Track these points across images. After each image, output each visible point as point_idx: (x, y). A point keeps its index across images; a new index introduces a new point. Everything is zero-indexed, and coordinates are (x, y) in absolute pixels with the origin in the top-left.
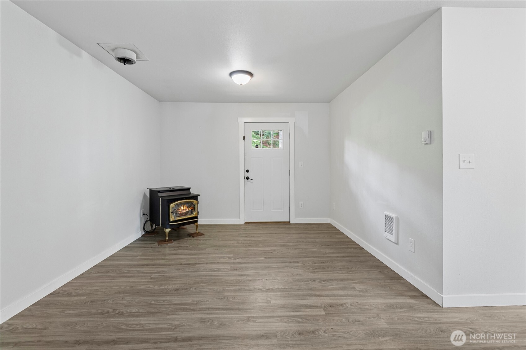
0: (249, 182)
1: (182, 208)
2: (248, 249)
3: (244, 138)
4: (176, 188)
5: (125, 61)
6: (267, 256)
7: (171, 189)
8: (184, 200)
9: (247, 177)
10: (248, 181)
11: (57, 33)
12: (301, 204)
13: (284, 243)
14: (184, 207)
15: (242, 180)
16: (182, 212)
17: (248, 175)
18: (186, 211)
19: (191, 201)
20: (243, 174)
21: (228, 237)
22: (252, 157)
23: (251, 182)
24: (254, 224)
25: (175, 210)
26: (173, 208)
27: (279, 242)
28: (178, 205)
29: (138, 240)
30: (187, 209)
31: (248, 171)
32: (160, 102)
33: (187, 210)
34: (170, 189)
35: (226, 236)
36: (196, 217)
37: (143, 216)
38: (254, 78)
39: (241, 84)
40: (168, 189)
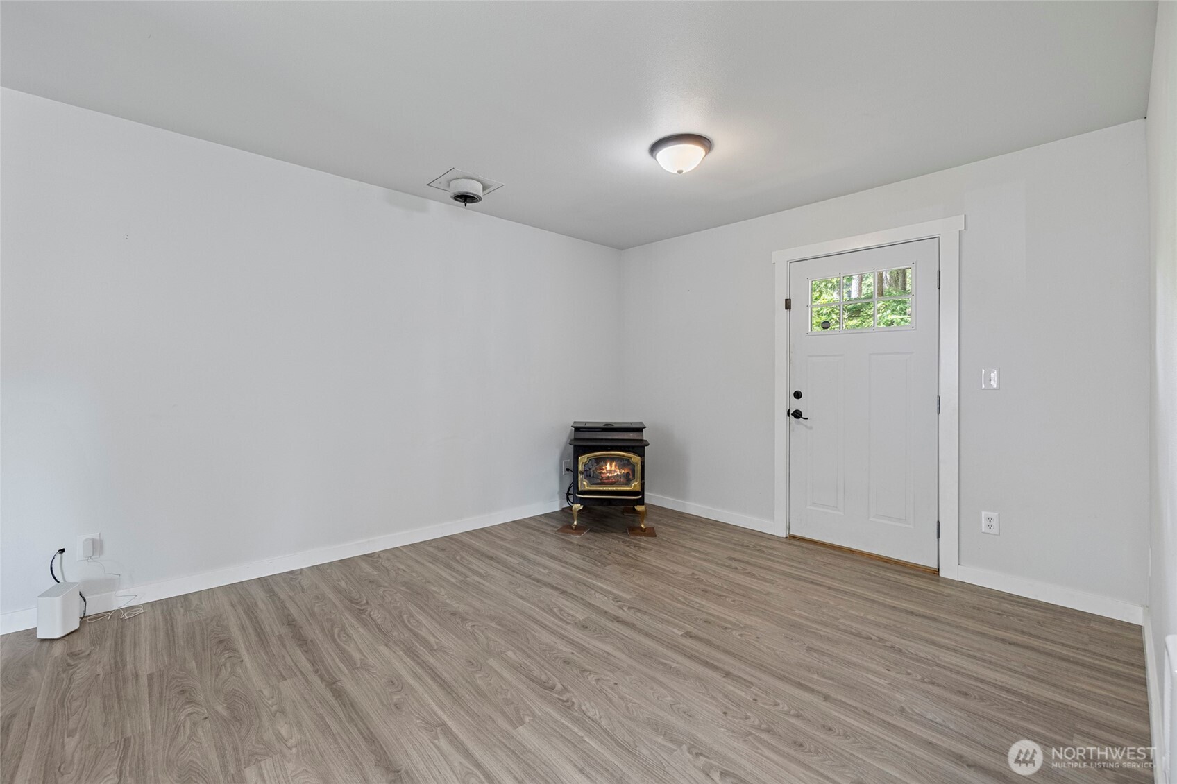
0: (802, 424)
1: (608, 467)
2: (684, 598)
3: (788, 305)
4: (615, 426)
5: (466, 198)
6: (695, 631)
7: (609, 426)
8: (609, 450)
9: (795, 411)
10: (799, 422)
11: (383, 187)
12: (990, 519)
13: (807, 619)
14: (611, 465)
15: (782, 419)
16: (608, 474)
17: (797, 405)
18: (616, 474)
19: (624, 456)
20: (783, 402)
21: (695, 557)
22: (810, 356)
23: (806, 426)
24: (811, 546)
25: (590, 469)
26: (585, 464)
27: (798, 611)
28: (599, 460)
29: (548, 516)
30: (618, 471)
31: (798, 395)
32: (622, 250)
33: (618, 473)
34: (606, 427)
35: (693, 553)
36: (641, 492)
37: (567, 472)
38: (715, 152)
39: (680, 172)
40: (602, 426)
